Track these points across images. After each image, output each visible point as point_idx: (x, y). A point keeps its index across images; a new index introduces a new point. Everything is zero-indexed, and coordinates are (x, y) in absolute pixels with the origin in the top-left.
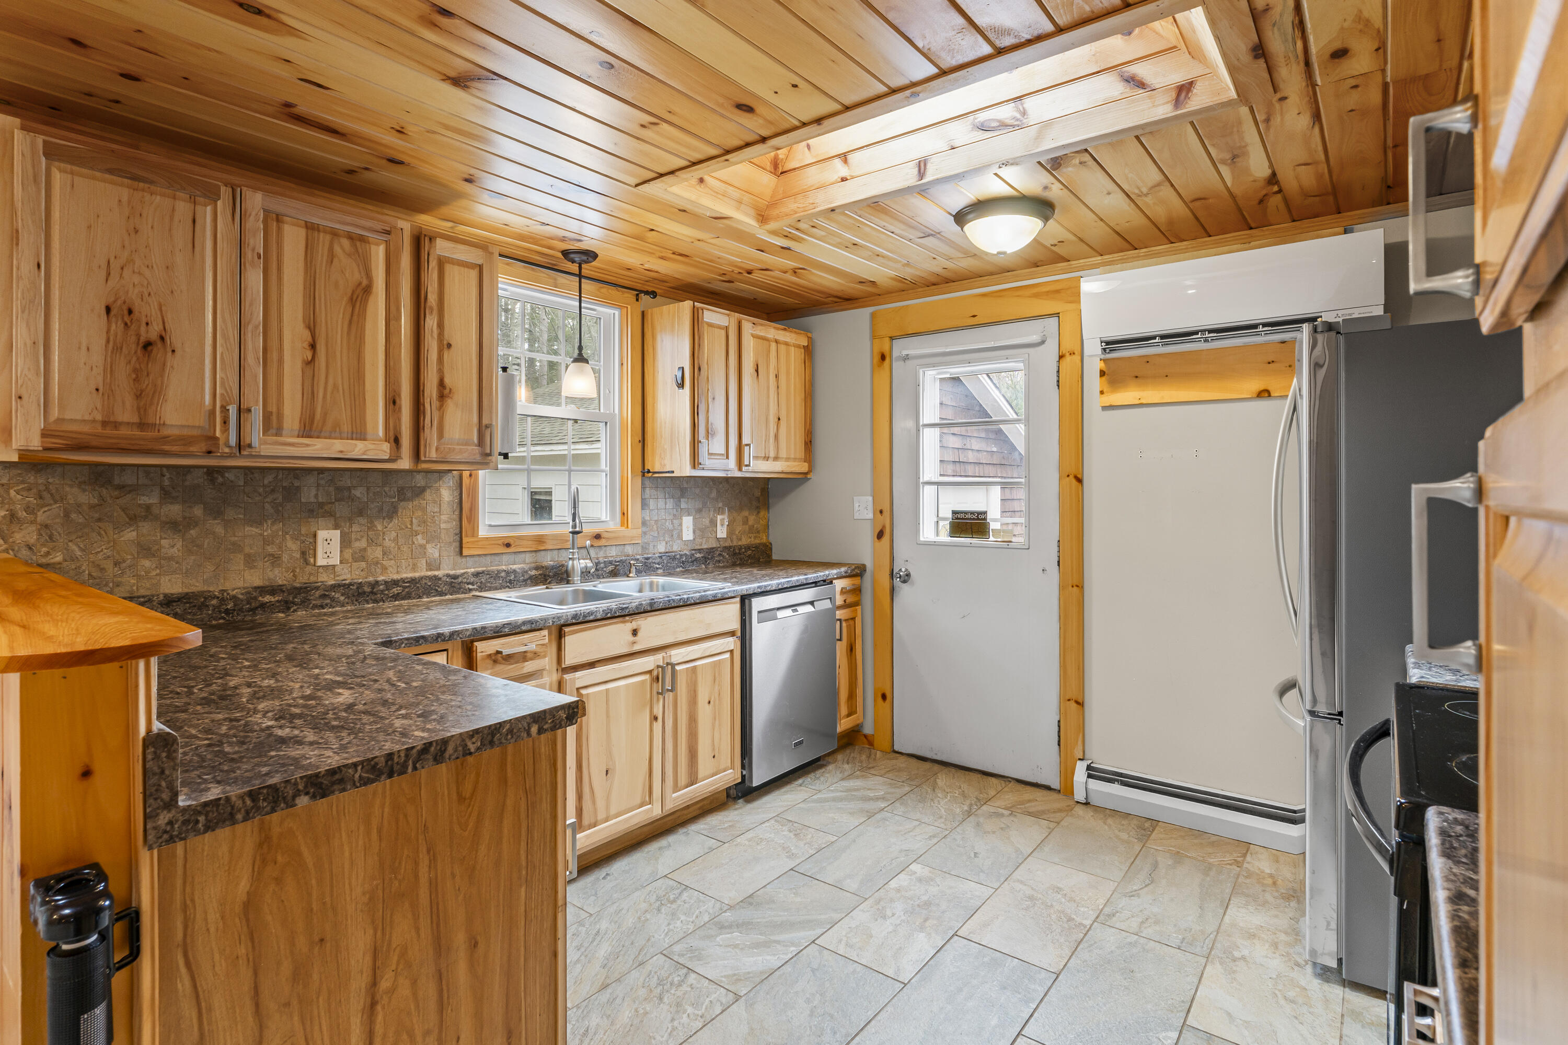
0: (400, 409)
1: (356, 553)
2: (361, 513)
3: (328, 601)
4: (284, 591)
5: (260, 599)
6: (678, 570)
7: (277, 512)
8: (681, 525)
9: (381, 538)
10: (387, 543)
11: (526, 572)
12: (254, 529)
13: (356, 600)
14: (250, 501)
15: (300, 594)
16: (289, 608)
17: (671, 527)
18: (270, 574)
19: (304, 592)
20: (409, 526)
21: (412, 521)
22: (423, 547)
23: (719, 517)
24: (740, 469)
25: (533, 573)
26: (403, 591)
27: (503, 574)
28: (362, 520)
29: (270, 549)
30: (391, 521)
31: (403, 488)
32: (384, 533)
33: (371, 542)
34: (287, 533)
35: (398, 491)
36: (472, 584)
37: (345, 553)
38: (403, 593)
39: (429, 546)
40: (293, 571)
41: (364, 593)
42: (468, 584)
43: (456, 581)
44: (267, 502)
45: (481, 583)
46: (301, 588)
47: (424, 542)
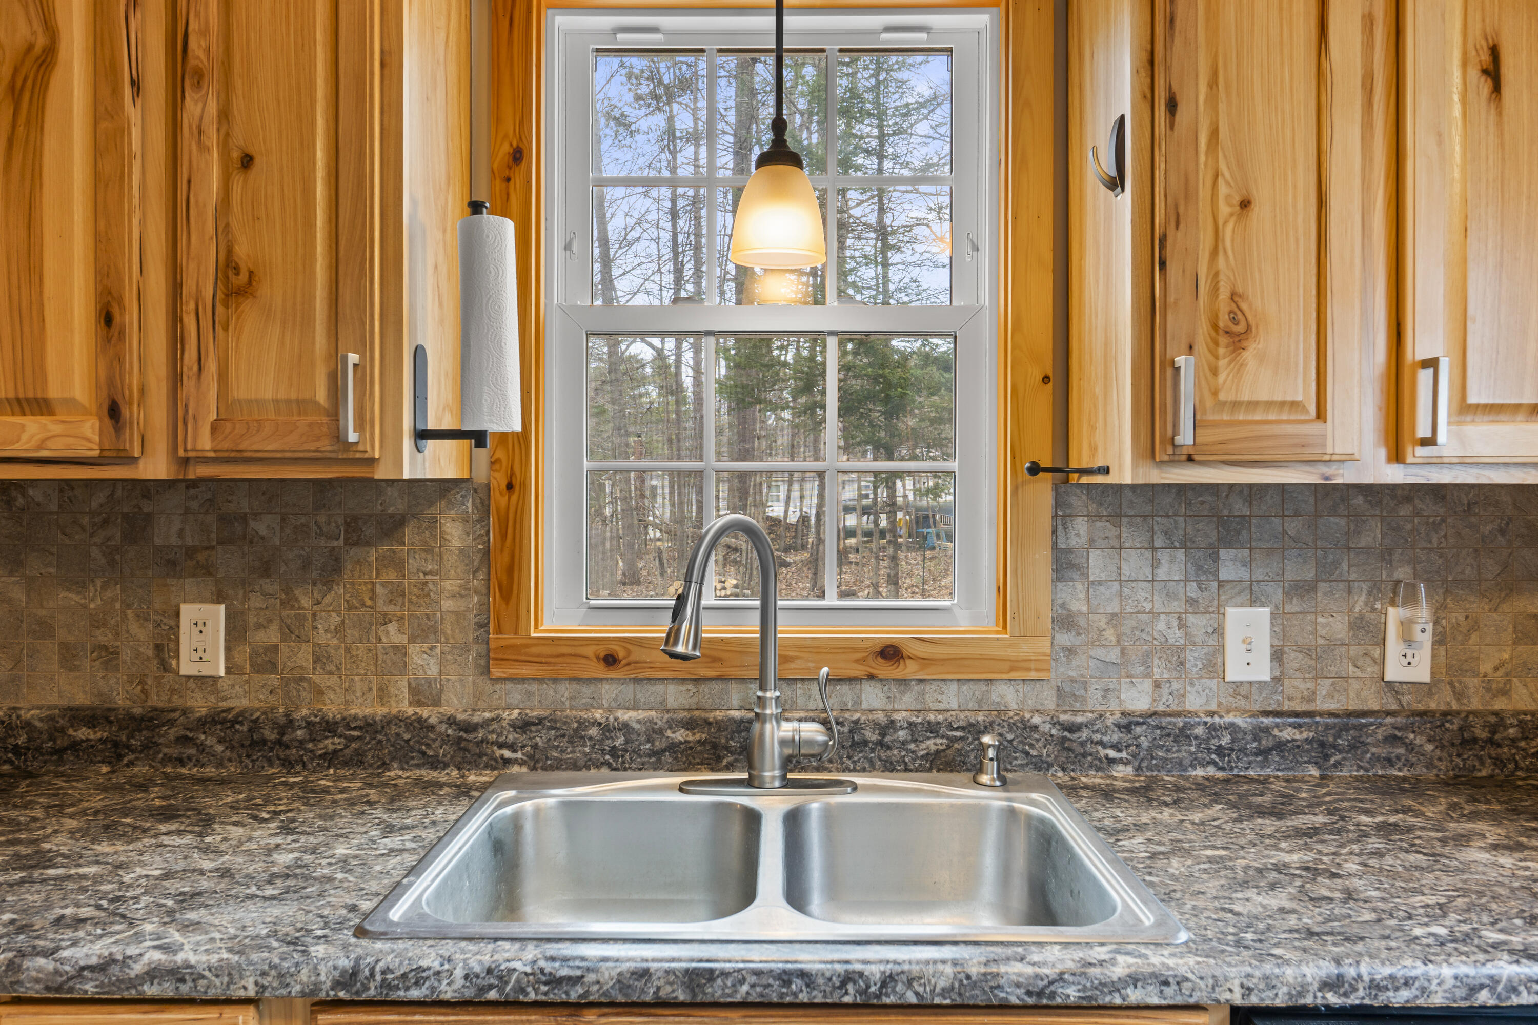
0: (122, 333)
1: (257, 654)
2: (266, 569)
3: (193, 751)
4: (111, 722)
5: (71, 732)
6: (1199, 772)
7: (112, 563)
8: (1219, 631)
9: (308, 625)
10: (323, 638)
11: (661, 732)
12: (73, 596)
13: (248, 756)
14: (67, 541)
15: (140, 731)
16: (120, 757)
17: (1176, 636)
18: (102, 683)
19: (147, 728)
20: (369, 603)
21: (373, 591)
22: (400, 650)
23: (1394, 614)
24: (1397, 456)
25: (680, 735)
26: (346, 747)
27: (594, 732)
28: (271, 586)
29: (102, 637)
30: (329, 590)
31: (355, 519)
32: (314, 615)
33: (290, 632)
34: (129, 606)
35: (347, 524)
36: (512, 747)
37: (235, 653)
38: (347, 751)
39: (414, 650)
40: (142, 682)
41: (264, 742)
42: (501, 746)
43: (471, 736)
44: (95, 544)
45: (535, 747)
46: (142, 719)
47: (404, 639)
